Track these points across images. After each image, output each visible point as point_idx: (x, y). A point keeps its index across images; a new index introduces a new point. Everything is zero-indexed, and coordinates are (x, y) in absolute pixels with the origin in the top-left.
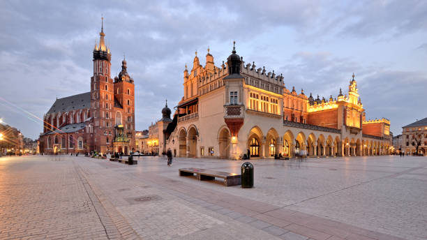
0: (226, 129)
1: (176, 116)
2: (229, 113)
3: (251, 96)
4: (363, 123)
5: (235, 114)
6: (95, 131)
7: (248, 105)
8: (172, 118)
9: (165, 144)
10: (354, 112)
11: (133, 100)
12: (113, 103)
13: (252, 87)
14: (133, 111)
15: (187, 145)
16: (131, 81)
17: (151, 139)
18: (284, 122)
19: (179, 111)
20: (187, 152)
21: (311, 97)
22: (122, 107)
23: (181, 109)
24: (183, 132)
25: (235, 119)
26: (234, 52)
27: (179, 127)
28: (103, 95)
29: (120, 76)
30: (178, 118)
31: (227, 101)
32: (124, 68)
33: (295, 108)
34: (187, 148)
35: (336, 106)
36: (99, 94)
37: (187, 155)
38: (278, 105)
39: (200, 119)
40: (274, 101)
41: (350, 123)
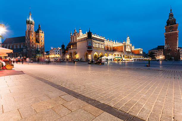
0: (87, 52)
2: (88, 49)
3: (95, 43)
4: (132, 49)
5: (90, 49)
6: (28, 52)
7: (94, 46)
10: (128, 47)
11: (44, 40)
12: (35, 41)
13: (95, 41)
14: (44, 44)
16: (43, 32)
17: (51, 55)
18: (105, 50)
20: (72, 60)
22: (39, 43)
26: (89, 31)
27: (69, 51)
28: (31, 38)
29: (38, 30)
31: (88, 45)
32: (39, 27)
33: (109, 45)
35: (122, 45)
36: (29, 38)
38: (103, 45)
39: (77, 49)
40: (101, 44)
41: (127, 50)
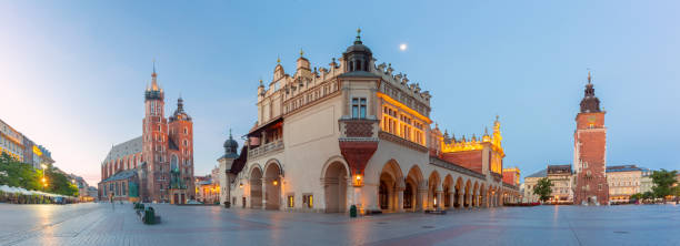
0: (339, 162)
1: (245, 149)
2: (349, 133)
3: (385, 111)
5: (361, 135)
8: (239, 152)
9: (230, 189)
11: (191, 139)
12: (167, 144)
13: (387, 98)
14: (192, 151)
15: (264, 190)
16: (188, 119)
19: (250, 141)
20: (264, 201)
21: (446, 134)
22: (178, 149)
23: (253, 139)
24: (257, 172)
25: (363, 143)
27: (250, 164)
28: (155, 137)
29: (176, 113)
30: (249, 151)
31: (346, 112)
32: (180, 106)
34: (264, 196)
35: (480, 147)
36: (151, 136)
37: (264, 207)
38: (423, 133)
39: (287, 148)
40: (417, 125)
41: (496, 169)
